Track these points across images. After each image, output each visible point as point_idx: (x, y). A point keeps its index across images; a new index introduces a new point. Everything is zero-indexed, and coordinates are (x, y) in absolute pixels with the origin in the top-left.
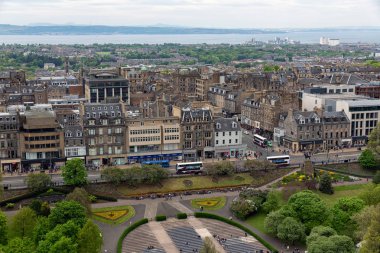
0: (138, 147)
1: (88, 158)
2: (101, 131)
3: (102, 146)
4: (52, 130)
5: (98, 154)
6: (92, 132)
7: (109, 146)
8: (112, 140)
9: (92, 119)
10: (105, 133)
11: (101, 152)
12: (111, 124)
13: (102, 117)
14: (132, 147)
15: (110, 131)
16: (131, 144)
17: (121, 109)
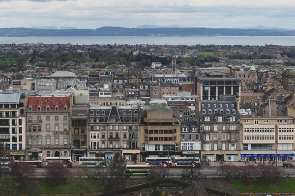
0: (252, 145)
1: (202, 153)
2: (216, 128)
3: (216, 142)
4: (170, 124)
5: (212, 150)
6: (207, 128)
7: (223, 142)
8: (227, 137)
9: (207, 115)
10: (220, 130)
11: (215, 148)
12: (226, 121)
13: (218, 114)
14: (246, 145)
15: (224, 128)
16: (245, 142)
17: (236, 107)
